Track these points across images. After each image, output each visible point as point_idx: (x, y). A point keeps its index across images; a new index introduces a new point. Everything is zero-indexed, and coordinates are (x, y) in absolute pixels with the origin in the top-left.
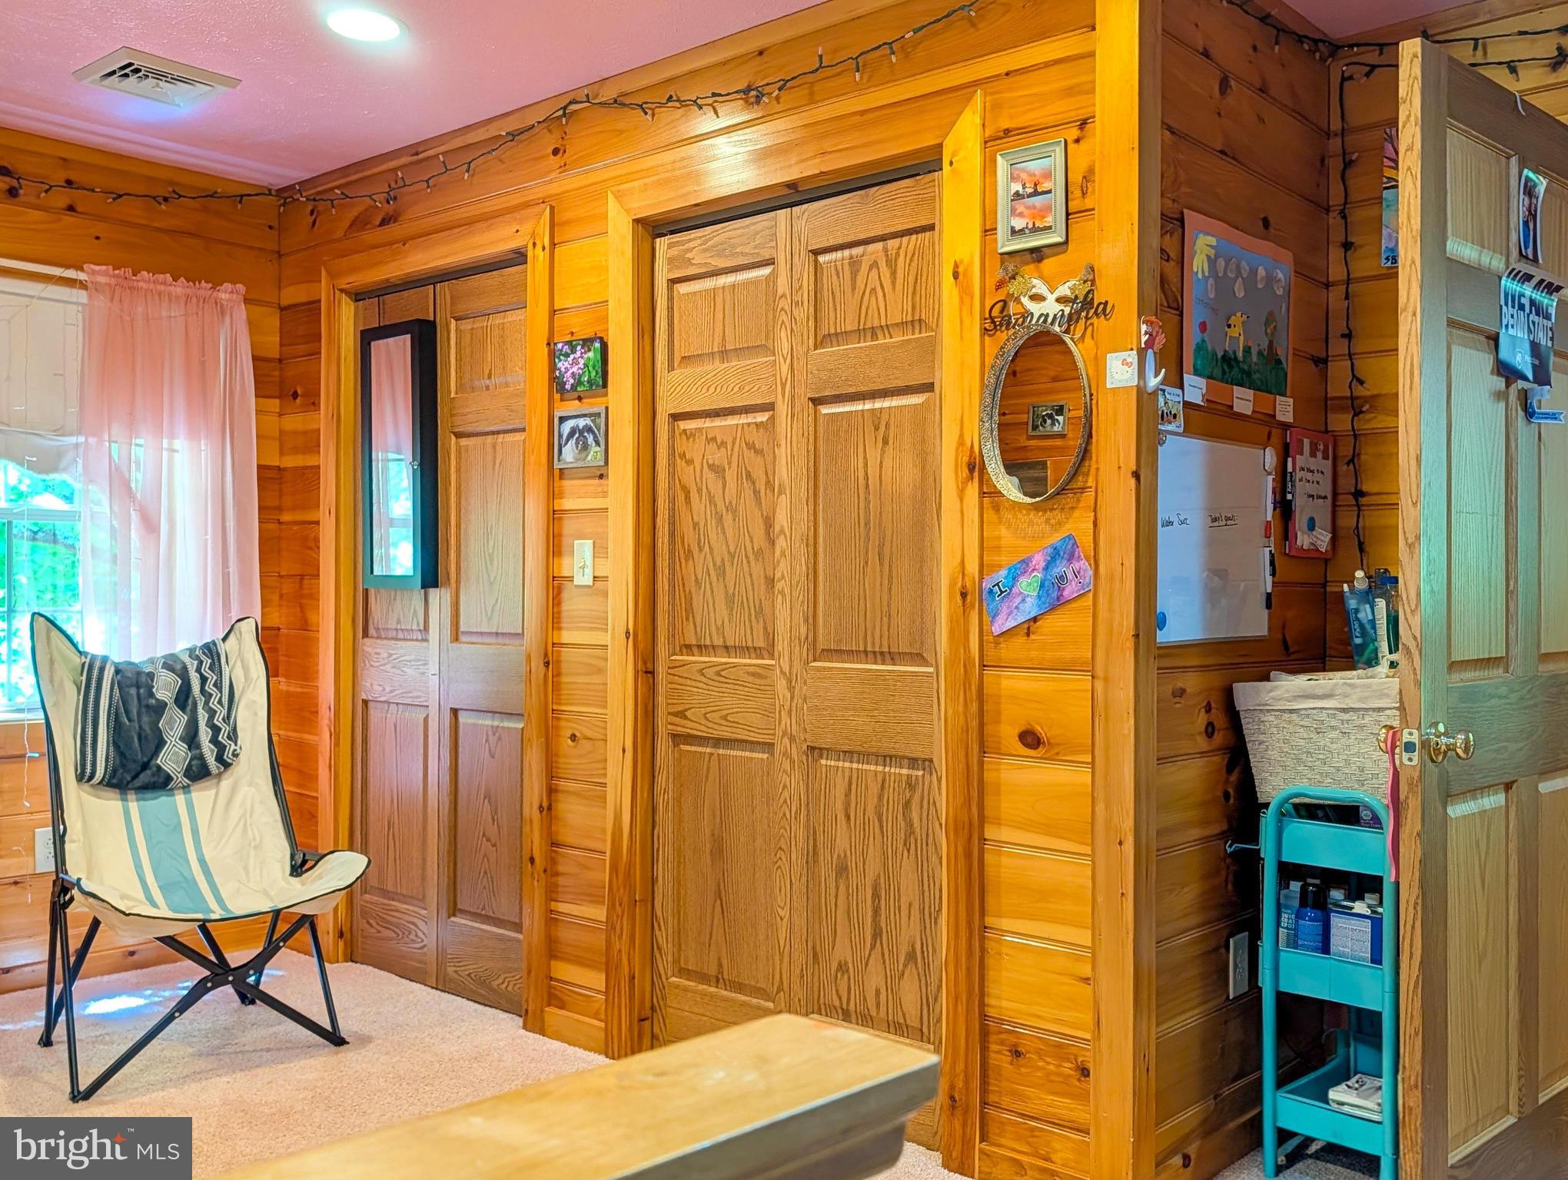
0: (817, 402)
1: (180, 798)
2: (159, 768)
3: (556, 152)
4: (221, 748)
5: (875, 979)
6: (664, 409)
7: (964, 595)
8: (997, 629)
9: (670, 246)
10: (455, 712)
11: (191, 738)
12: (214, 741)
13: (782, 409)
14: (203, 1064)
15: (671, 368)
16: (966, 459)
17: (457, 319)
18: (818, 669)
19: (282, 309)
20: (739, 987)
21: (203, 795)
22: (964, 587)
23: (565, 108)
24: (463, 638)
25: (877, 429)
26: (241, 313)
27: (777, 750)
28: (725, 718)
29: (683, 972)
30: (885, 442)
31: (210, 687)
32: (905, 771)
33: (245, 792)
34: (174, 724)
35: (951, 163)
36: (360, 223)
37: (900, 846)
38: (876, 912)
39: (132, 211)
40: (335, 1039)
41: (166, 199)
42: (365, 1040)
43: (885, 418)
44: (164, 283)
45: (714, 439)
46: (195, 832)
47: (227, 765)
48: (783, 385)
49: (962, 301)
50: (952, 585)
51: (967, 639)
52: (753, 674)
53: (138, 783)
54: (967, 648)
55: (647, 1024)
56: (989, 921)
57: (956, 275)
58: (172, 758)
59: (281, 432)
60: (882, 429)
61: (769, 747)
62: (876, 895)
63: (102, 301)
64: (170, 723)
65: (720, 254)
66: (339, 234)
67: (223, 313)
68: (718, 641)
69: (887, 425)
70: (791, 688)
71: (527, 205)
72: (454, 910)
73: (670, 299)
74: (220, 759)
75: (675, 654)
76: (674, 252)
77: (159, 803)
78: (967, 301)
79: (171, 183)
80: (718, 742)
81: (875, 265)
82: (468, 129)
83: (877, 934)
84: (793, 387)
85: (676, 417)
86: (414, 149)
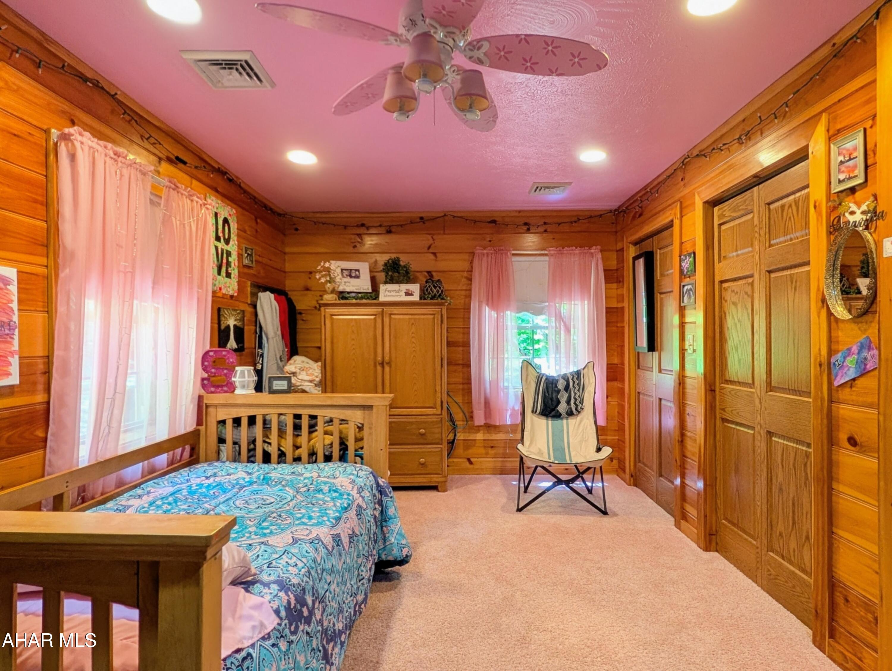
0: (770, 272)
1: (565, 421)
2: (558, 411)
3: (682, 180)
4: (577, 406)
5: (793, 545)
6: (717, 279)
7: (820, 365)
8: (836, 383)
9: (719, 210)
10: (660, 399)
11: (568, 402)
12: (575, 403)
13: (756, 276)
14: (560, 510)
15: (720, 261)
16: (820, 297)
17: (660, 249)
18: (770, 395)
19: (617, 251)
20: (745, 532)
21: (572, 421)
22: (820, 361)
23: (683, 162)
24: (663, 372)
25: (792, 283)
26: (599, 256)
27: (756, 429)
28: (738, 413)
29: (726, 519)
30: (795, 289)
31: (576, 385)
32: (804, 448)
33: (585, 421)
34: (563, 397)
35: (812, 153)
36: (634, 218)
37: (803, 484)
38: (794, 512)
39: (565, 228)
40: (605, 513)
41: (575, 222)
42: (615, 515)
43: (795, 277)
44: (572, 250)
45: (734, 291)
46: (568, 433)
47: (579, 412)
48: (757, 265)
49: (818, 220)
50: (815, 360)
51: (822, 387)
52: (748, 395)
53: (551, 415)
54: (822, 393)
55: (714, 537)
56: (834, 530)
57: (815, 207)
58: (562, 408)
59: (617, 295)
60: (794, 283)
61: (753, 428)
62: (793, 504)
63: (552, 259)
64: (562, 396)
65: (735, 211)
66: (629, 222)
67: (593, 257)
68: (736, 380)
69: (796, 282)
70: (761, 403)
71: (674, 203)
72: (661, 475)
73: (719, 232)
74: (576, 409)
75: (722, 383)
76: (720, 212)
77: (558, 422)
78: (820, 219)
79: (577, 216)
80: (737, 424)
81: (790, 206)
82: (658, 176)
83: (794, 523)
84: (760, 266)
85: (722, 282)
86: (645, 188)
